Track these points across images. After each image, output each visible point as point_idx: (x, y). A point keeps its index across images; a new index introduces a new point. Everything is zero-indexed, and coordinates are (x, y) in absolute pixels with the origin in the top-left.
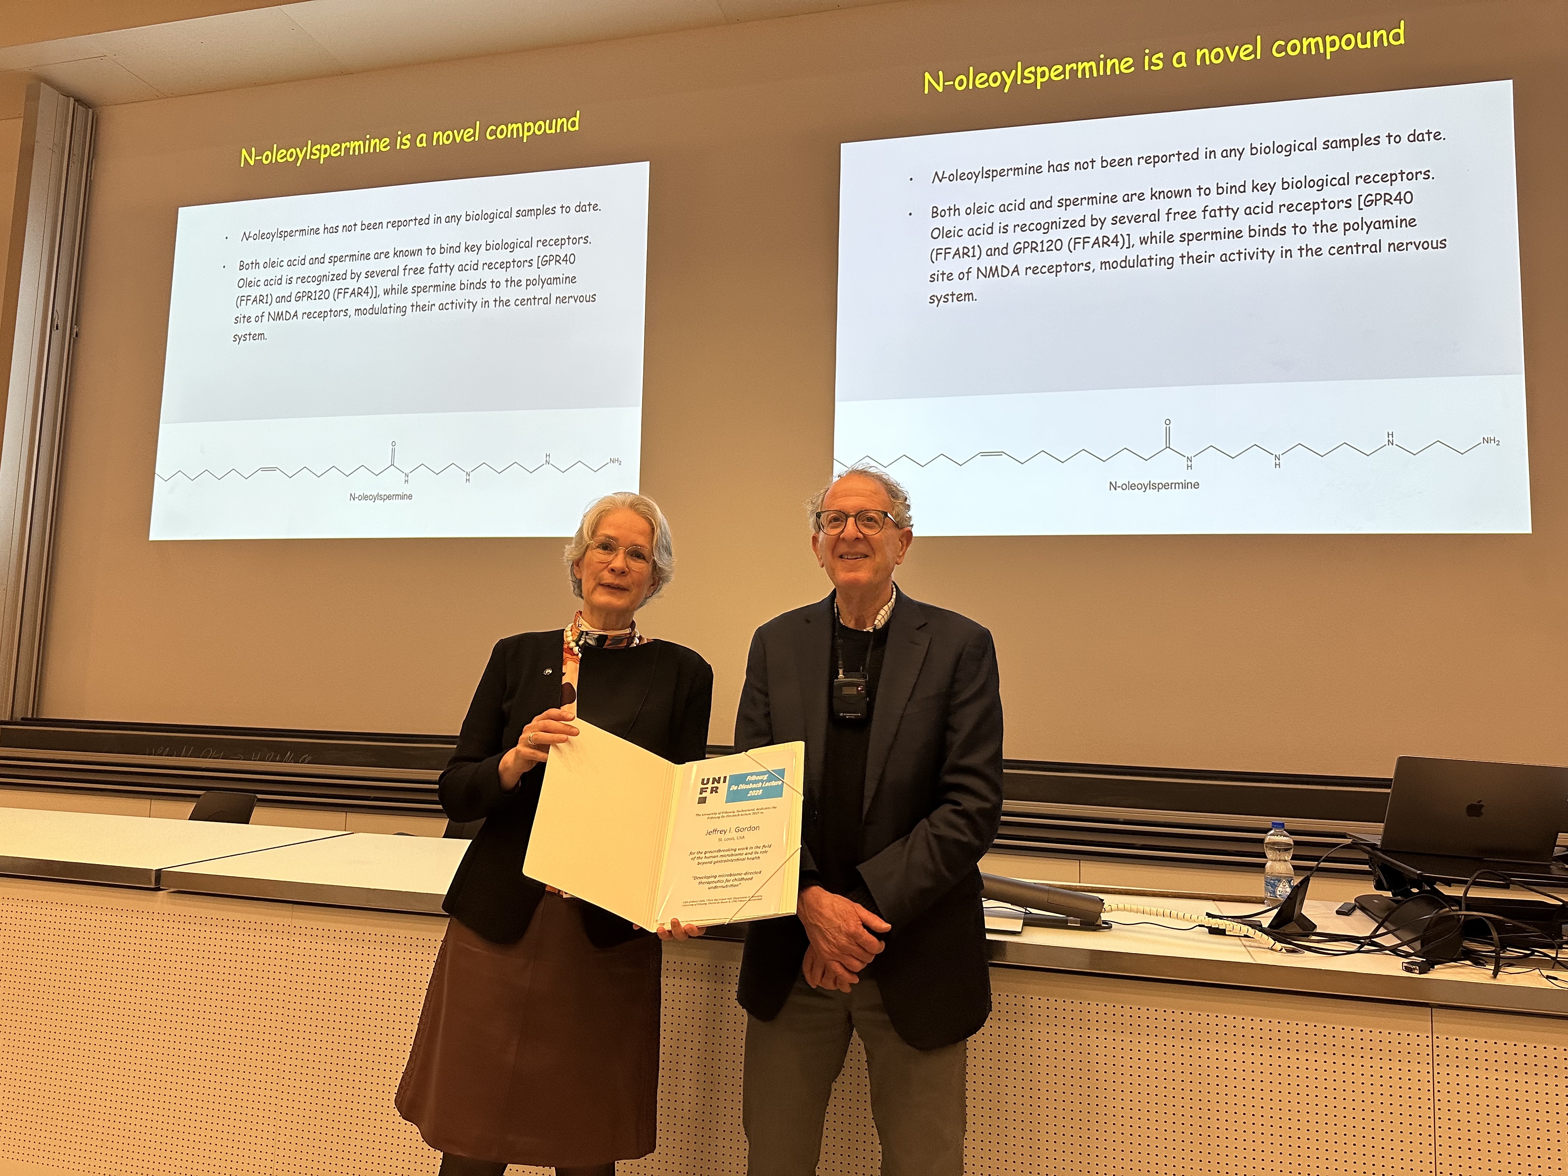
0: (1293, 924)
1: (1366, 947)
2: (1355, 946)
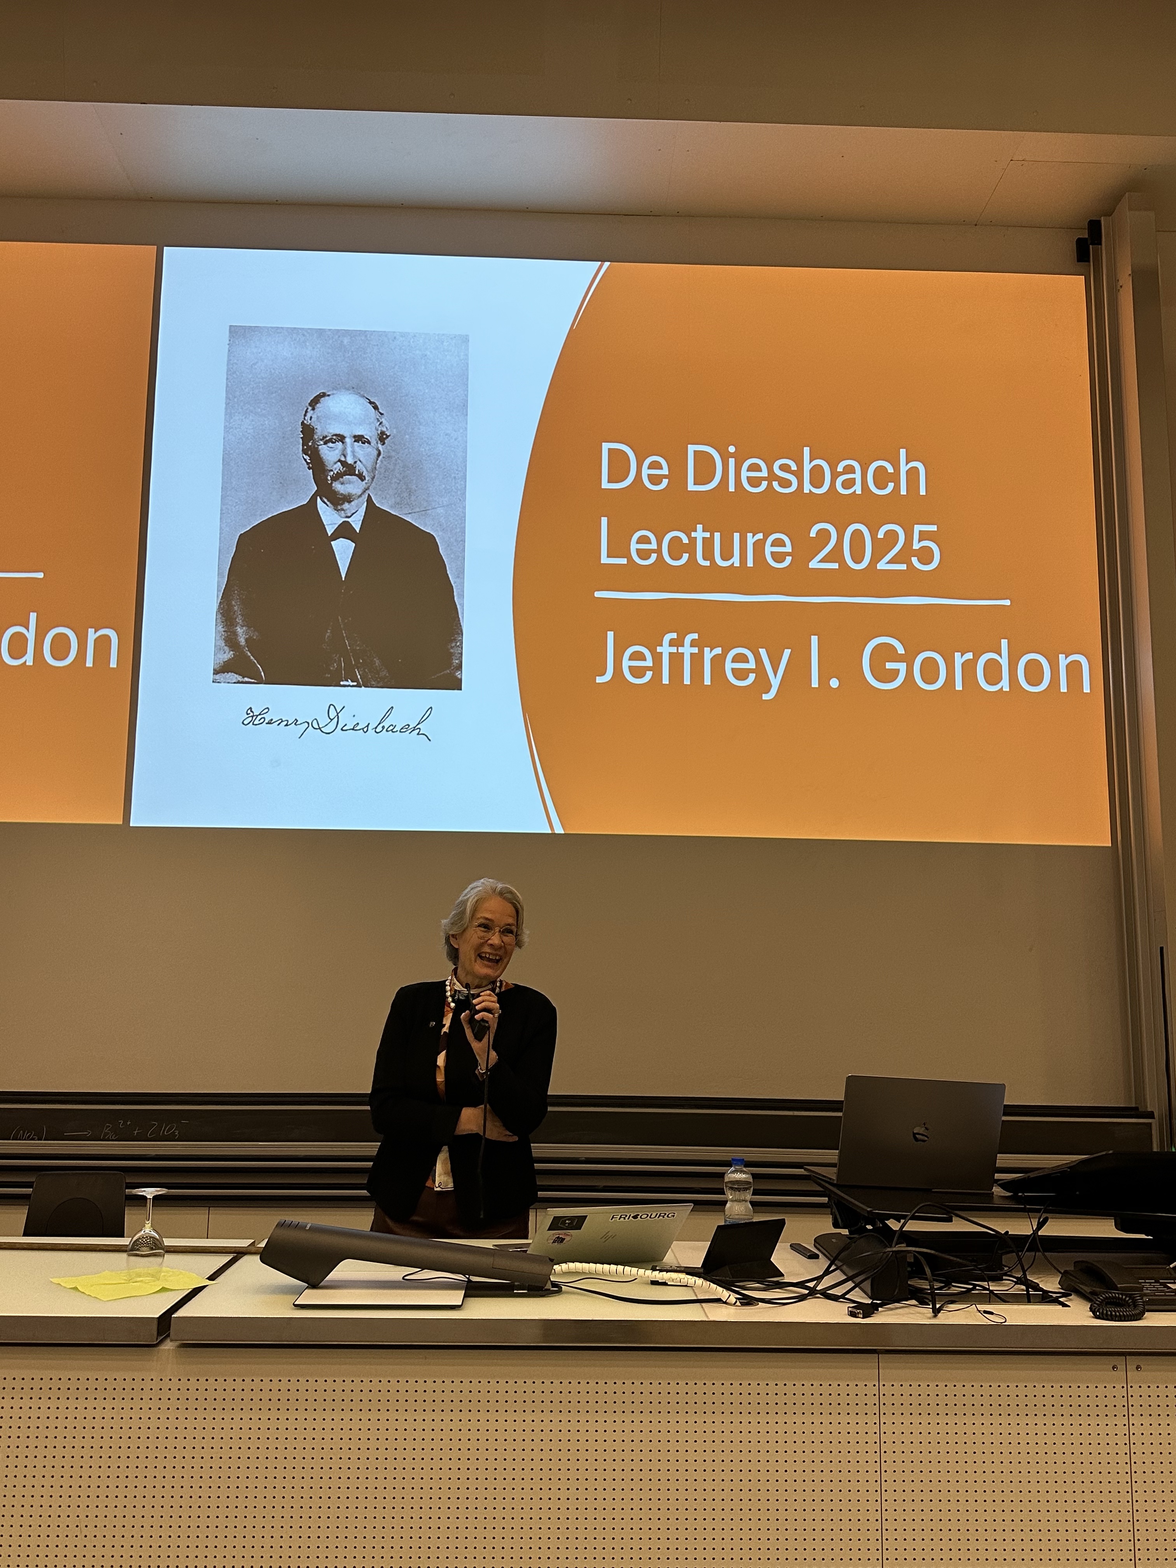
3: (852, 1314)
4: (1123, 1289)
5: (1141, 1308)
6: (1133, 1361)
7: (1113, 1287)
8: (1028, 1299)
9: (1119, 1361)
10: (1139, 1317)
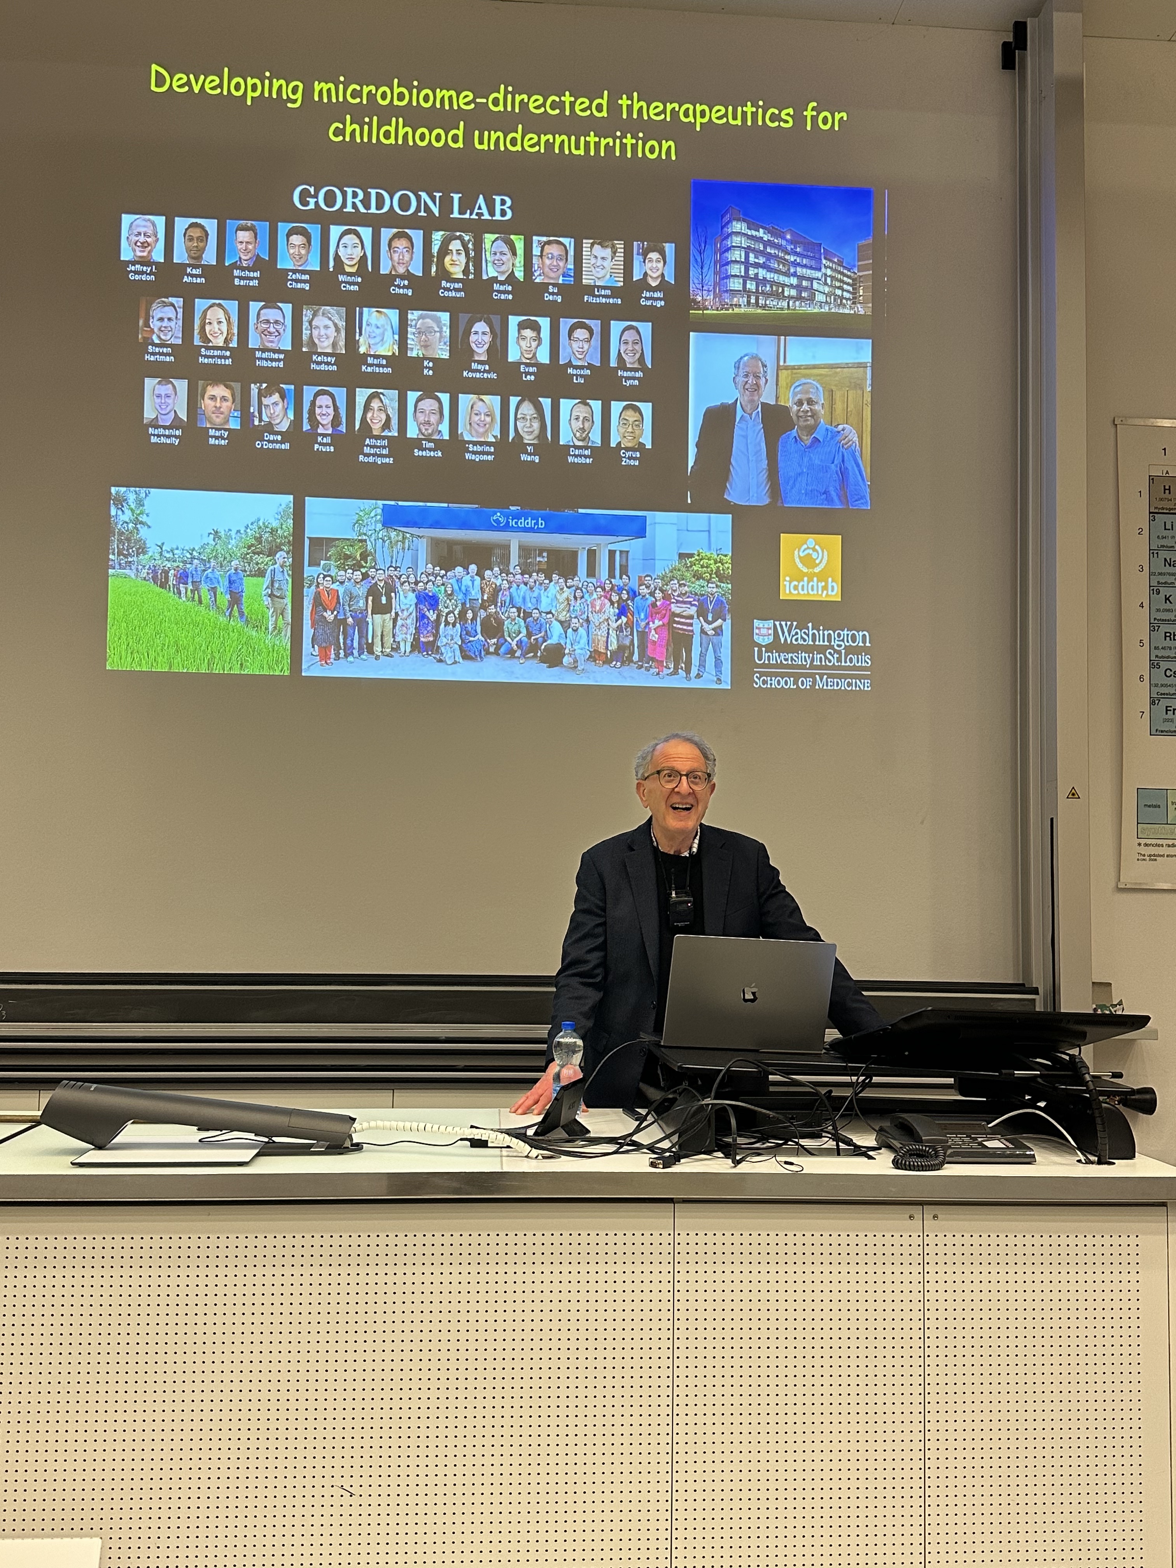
0: (560, 1129)
1: (626, 1148)
2: (612, 1148)
3: (653, 1165)
4: (928, 1141)
5: (941, 1159)
6: (929, 1210)
7: (920, 1140)
8: (838, 1152)
9: (916, 1210)
10: (939, 1167)
